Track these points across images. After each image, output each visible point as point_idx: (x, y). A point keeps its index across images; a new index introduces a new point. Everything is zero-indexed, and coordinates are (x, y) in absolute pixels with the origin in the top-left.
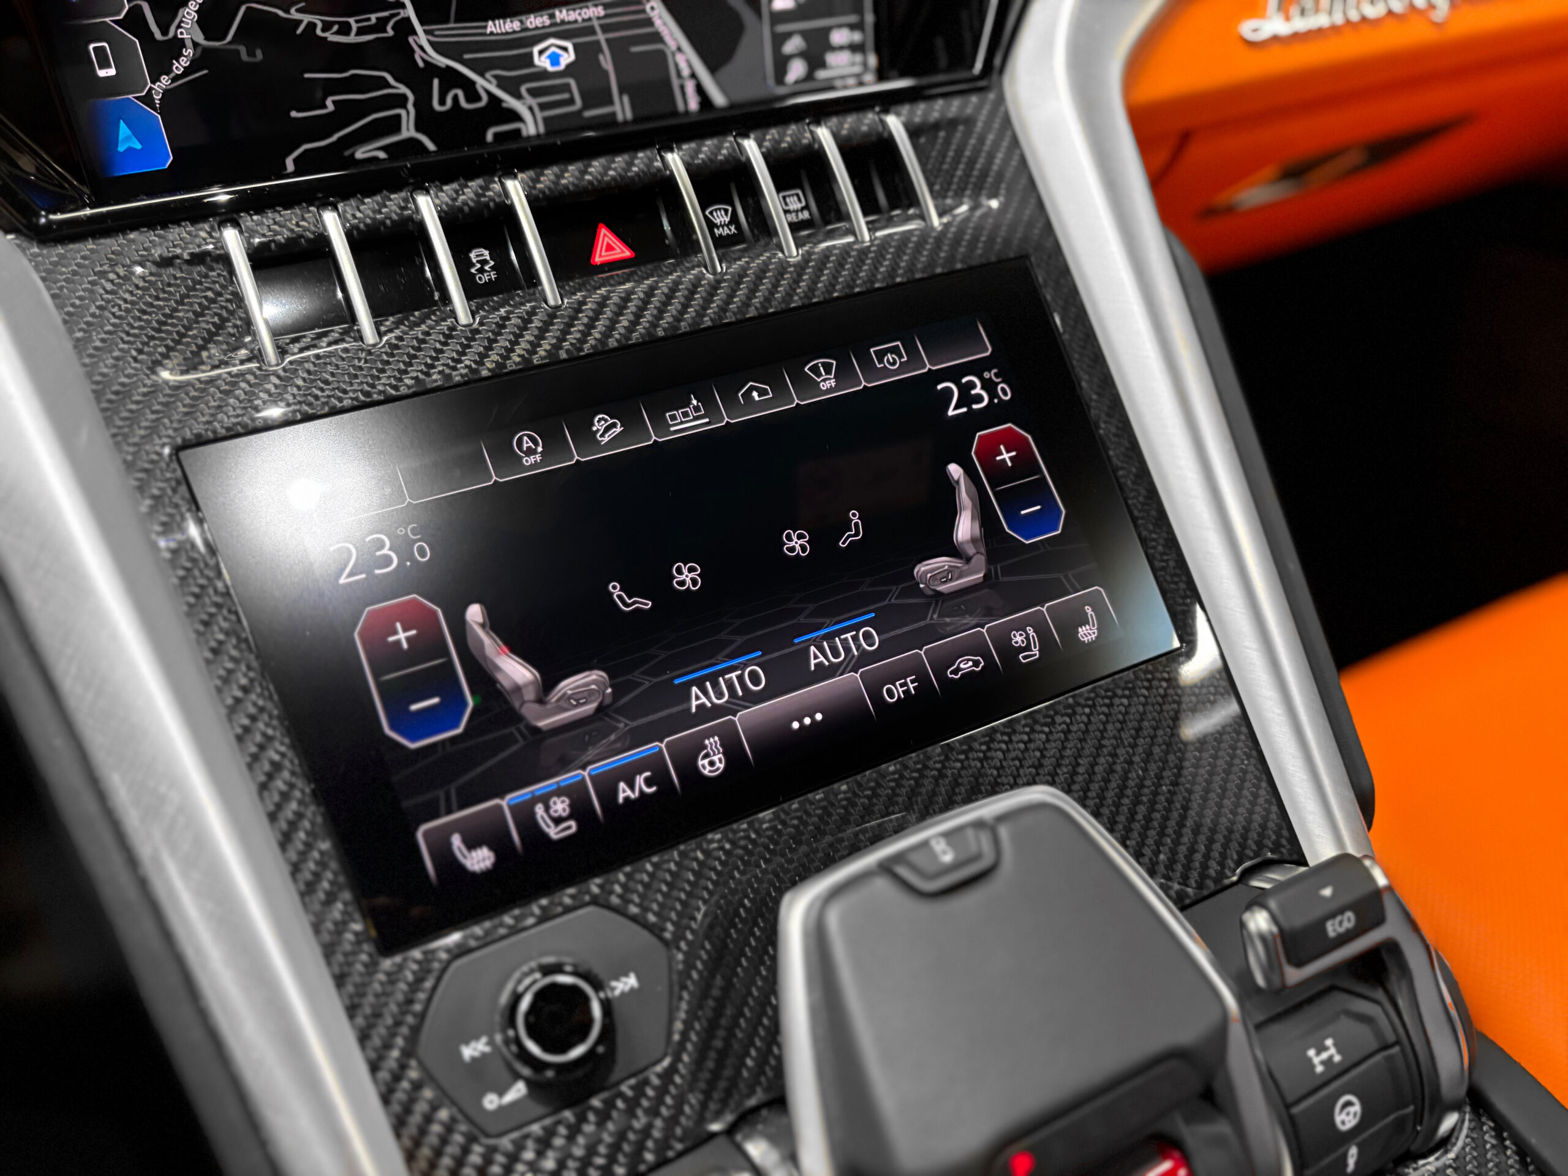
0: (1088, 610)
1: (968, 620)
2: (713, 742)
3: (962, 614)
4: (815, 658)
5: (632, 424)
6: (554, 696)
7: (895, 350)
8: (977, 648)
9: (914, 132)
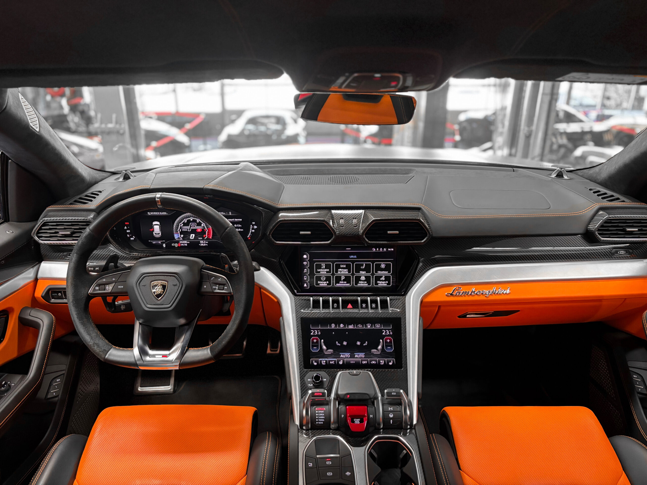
0: (392, 361)
1: (376, 357)
2: (342, 361)
3: (375, 357)
4: (356, 356)
5: (345, 326)
6: (327, 351)
7: (379, 325)
8: (376, 361)
9: (390, 300)
